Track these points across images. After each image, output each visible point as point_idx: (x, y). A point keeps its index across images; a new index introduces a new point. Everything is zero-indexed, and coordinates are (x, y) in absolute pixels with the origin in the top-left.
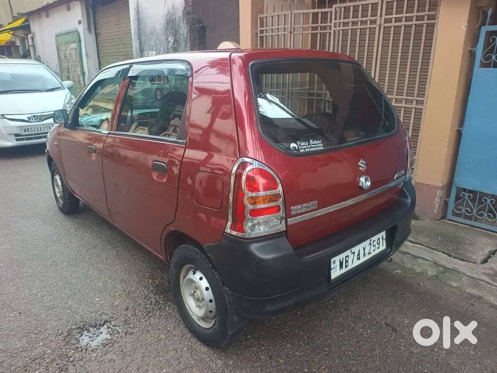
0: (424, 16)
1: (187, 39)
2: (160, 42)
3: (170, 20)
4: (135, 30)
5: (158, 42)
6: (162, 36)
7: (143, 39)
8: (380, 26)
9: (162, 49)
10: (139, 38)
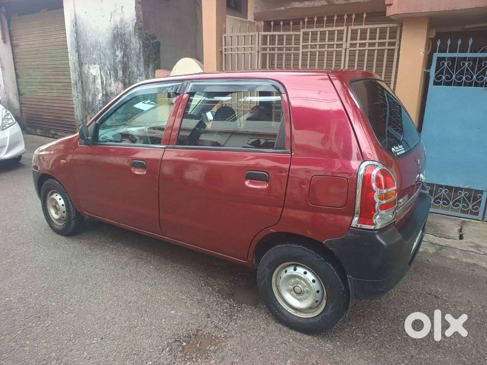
0: (385, 43)
1: (140, 53)
2: (104, 55)
3: (118, 35)
4: (72, 43)
5: (102, 56)
6: (107, 50)
7: (82, 52)
8: (346, 50)
9: (107, 62)
10: (78, 51)
